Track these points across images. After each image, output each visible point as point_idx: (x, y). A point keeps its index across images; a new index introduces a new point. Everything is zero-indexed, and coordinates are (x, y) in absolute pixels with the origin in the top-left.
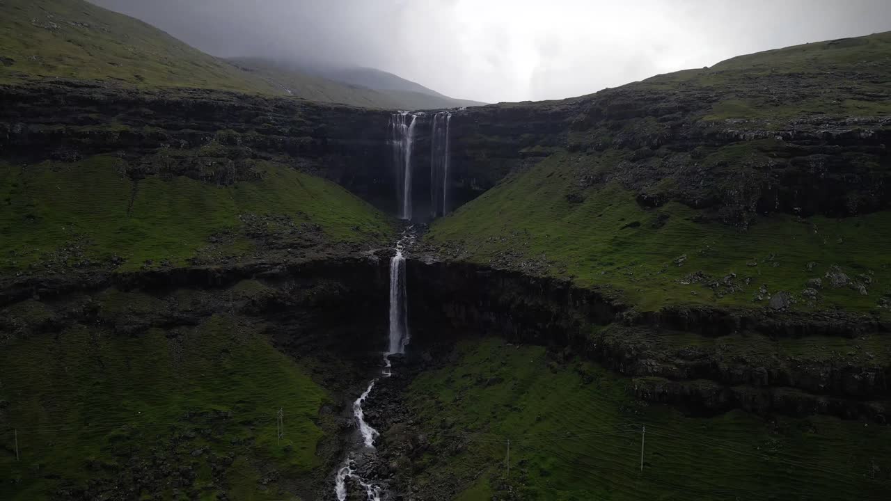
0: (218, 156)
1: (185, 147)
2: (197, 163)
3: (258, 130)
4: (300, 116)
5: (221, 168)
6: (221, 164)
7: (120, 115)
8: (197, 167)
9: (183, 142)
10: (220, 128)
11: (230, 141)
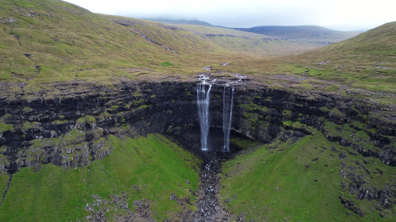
0: (77, 143)
1: (54, 137)
2: (60, 152)
3: (109, 112)
4: (139, 93)
5: (78, 154)
6: (78, 150)
7: (7, 115)
8: (60, 155)
9: (53, 133)
10: (80, 116)
11: (88, 126)
